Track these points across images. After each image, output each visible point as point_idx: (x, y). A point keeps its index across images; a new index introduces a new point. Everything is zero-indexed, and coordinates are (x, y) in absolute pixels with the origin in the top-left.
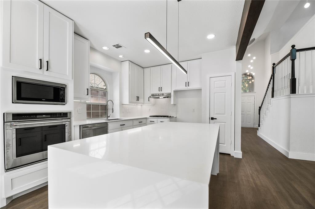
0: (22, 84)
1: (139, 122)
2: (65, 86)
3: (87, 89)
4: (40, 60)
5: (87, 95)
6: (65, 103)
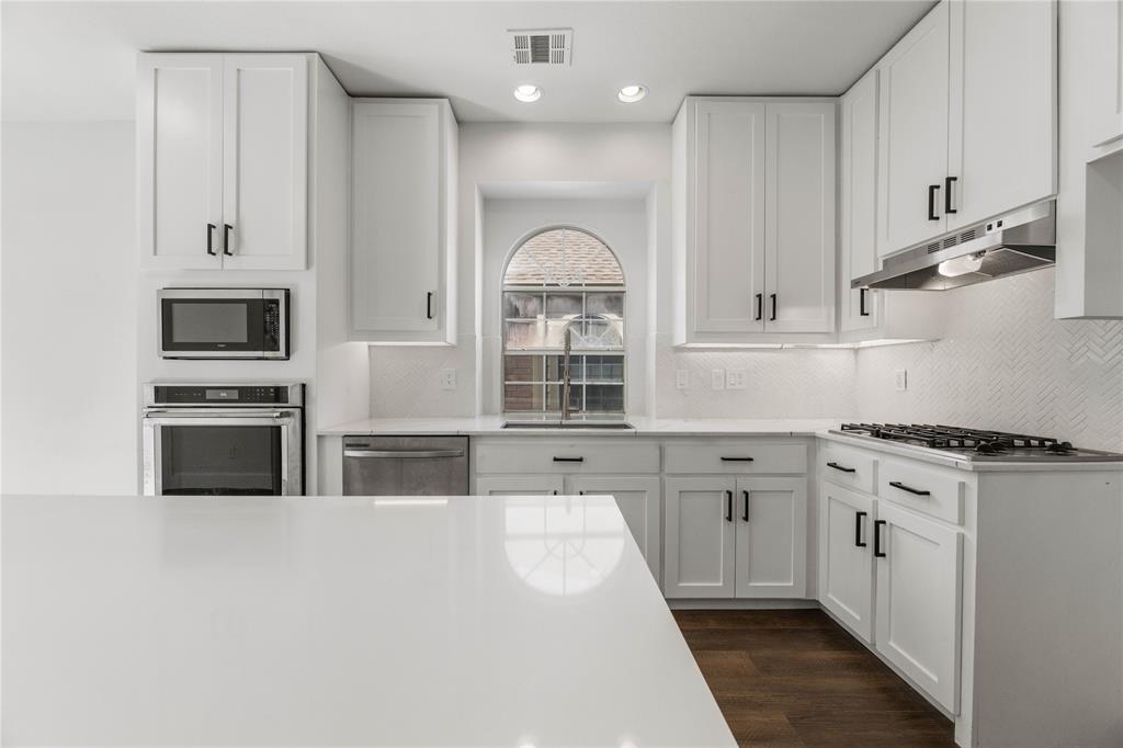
0: (175, 305)
1: (723, 459)
2: (281, 297)
3: (429, 294)
4: (210, 227)
5: (429, 316)
6: (282, 353)
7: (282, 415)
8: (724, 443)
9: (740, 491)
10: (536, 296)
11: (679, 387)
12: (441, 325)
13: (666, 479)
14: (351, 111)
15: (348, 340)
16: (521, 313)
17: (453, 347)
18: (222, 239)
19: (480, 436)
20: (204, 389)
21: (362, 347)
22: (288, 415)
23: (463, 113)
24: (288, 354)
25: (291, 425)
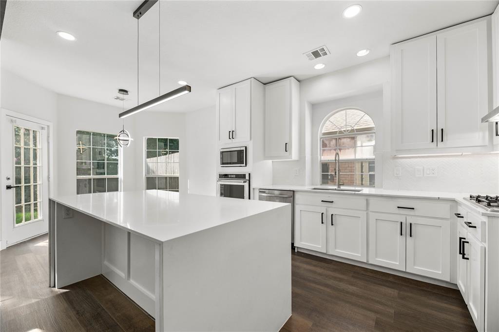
0: (223, 153)
1: (399, 207)
2: (244, 149)
3: (286, 144)
4: (230, 132)
5: (286, 151)
6: (244, 165)
7: (244, 182)
8: (400, 200)
9: (408, 222)
10: (334, 139)
11: (395, 175)
12: (291, 154)
13: (370, 214)
14: (265, 89)
15: (265, 160)
16: (328, 145)
17: (298, 161)
18: (232, 135)
19: (298, 191)
20: (228, 175)
21: (270, 162)
22: (246, 182)
23: (300, 78)
24: (246, 165)
25: (246, 185)
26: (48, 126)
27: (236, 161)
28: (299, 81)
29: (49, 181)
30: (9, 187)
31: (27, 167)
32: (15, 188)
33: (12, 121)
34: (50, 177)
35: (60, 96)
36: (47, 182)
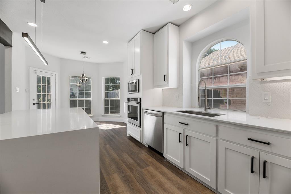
2: (137, 81)
3: (165, 75)
4: (131, 70)
5: (165, 81)
6: (137, 92)
7: (137, 104)
9: (262, 159)
12: (168, 83)
13: (219, 140)
14: (153, 37)
15: (154, 88)
16: (205, 75)
17: (177, 88)
18: (132, 72)
23: (178, 23)
24: (139, 92)
25: (138, 106)
26: (55, 74)
27: (134, 90)
28: (178, 26)
29: (56, 101)
30: (34, 104)
31: (39, 94)
32: (37, 104)
33: (36, 73)
34: (56, 99)
35: (61, 59)
36: (55, 102)
